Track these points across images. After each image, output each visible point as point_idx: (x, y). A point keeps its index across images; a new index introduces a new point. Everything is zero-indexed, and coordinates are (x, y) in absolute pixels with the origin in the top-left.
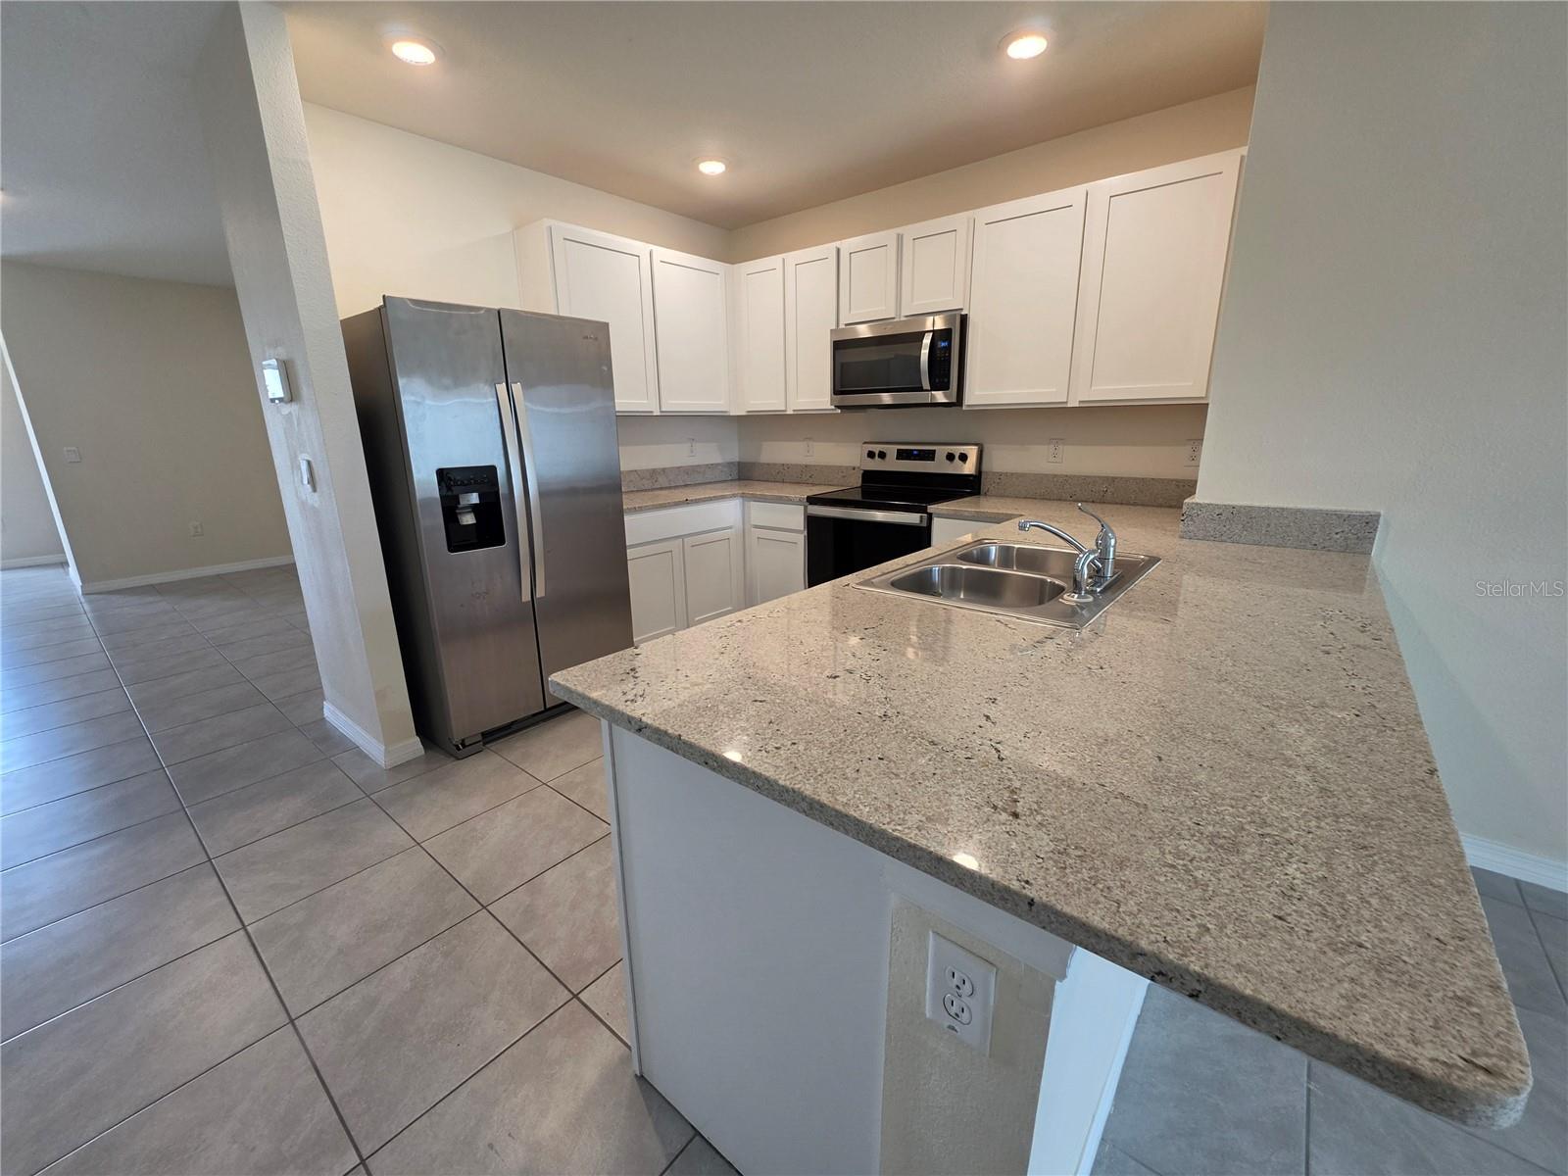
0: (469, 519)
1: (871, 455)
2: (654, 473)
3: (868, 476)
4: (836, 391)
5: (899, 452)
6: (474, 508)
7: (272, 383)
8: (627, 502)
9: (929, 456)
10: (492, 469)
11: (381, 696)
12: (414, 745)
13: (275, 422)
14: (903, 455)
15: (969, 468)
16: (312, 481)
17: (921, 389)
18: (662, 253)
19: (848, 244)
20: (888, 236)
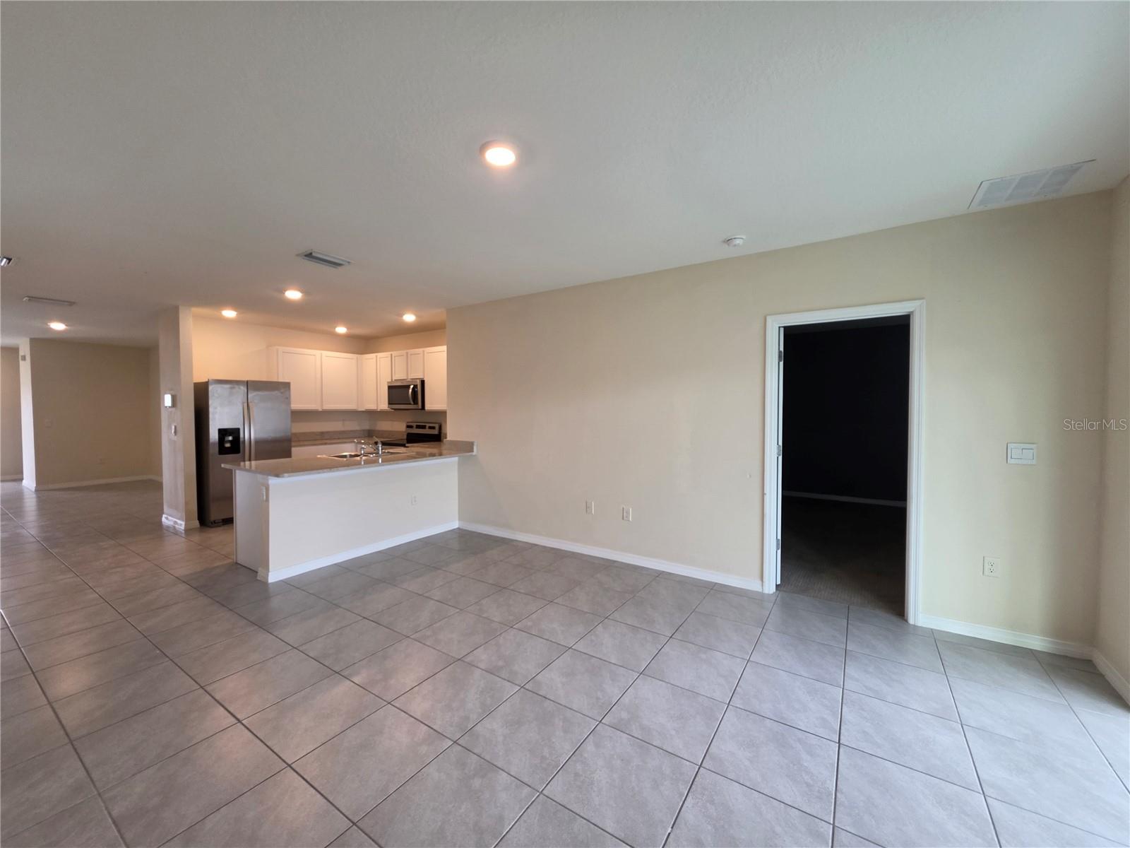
0: (228, 445)
1: (408, 427)
2: (322, 433)
3: (409, 435)
4: (389, 404)
5: (417, 426)
6: (230, 442)
7: (168, 400)
8: (293, 444)
9: (424, 427)
10: (238, 429)
11: (187, 503)
12: (197, 523)
13: (164, 416)
14: (418, 427)
15: (436, 432)
16: (175, 432)
17: (410, 404)
18: (325, 353)
19: (394, 353)
20: (404, 352)
